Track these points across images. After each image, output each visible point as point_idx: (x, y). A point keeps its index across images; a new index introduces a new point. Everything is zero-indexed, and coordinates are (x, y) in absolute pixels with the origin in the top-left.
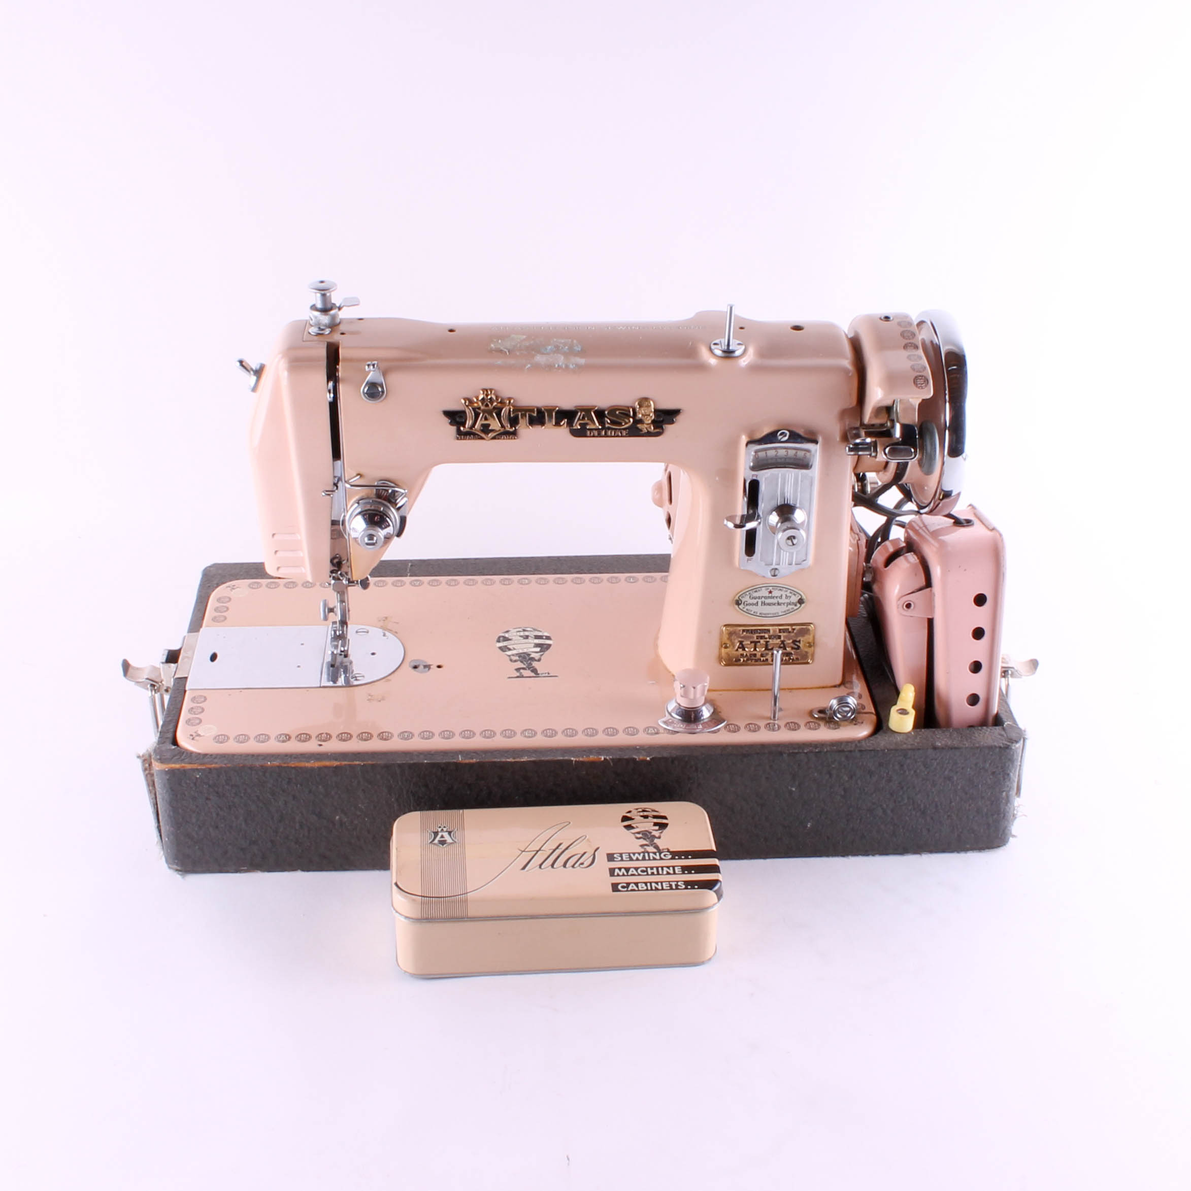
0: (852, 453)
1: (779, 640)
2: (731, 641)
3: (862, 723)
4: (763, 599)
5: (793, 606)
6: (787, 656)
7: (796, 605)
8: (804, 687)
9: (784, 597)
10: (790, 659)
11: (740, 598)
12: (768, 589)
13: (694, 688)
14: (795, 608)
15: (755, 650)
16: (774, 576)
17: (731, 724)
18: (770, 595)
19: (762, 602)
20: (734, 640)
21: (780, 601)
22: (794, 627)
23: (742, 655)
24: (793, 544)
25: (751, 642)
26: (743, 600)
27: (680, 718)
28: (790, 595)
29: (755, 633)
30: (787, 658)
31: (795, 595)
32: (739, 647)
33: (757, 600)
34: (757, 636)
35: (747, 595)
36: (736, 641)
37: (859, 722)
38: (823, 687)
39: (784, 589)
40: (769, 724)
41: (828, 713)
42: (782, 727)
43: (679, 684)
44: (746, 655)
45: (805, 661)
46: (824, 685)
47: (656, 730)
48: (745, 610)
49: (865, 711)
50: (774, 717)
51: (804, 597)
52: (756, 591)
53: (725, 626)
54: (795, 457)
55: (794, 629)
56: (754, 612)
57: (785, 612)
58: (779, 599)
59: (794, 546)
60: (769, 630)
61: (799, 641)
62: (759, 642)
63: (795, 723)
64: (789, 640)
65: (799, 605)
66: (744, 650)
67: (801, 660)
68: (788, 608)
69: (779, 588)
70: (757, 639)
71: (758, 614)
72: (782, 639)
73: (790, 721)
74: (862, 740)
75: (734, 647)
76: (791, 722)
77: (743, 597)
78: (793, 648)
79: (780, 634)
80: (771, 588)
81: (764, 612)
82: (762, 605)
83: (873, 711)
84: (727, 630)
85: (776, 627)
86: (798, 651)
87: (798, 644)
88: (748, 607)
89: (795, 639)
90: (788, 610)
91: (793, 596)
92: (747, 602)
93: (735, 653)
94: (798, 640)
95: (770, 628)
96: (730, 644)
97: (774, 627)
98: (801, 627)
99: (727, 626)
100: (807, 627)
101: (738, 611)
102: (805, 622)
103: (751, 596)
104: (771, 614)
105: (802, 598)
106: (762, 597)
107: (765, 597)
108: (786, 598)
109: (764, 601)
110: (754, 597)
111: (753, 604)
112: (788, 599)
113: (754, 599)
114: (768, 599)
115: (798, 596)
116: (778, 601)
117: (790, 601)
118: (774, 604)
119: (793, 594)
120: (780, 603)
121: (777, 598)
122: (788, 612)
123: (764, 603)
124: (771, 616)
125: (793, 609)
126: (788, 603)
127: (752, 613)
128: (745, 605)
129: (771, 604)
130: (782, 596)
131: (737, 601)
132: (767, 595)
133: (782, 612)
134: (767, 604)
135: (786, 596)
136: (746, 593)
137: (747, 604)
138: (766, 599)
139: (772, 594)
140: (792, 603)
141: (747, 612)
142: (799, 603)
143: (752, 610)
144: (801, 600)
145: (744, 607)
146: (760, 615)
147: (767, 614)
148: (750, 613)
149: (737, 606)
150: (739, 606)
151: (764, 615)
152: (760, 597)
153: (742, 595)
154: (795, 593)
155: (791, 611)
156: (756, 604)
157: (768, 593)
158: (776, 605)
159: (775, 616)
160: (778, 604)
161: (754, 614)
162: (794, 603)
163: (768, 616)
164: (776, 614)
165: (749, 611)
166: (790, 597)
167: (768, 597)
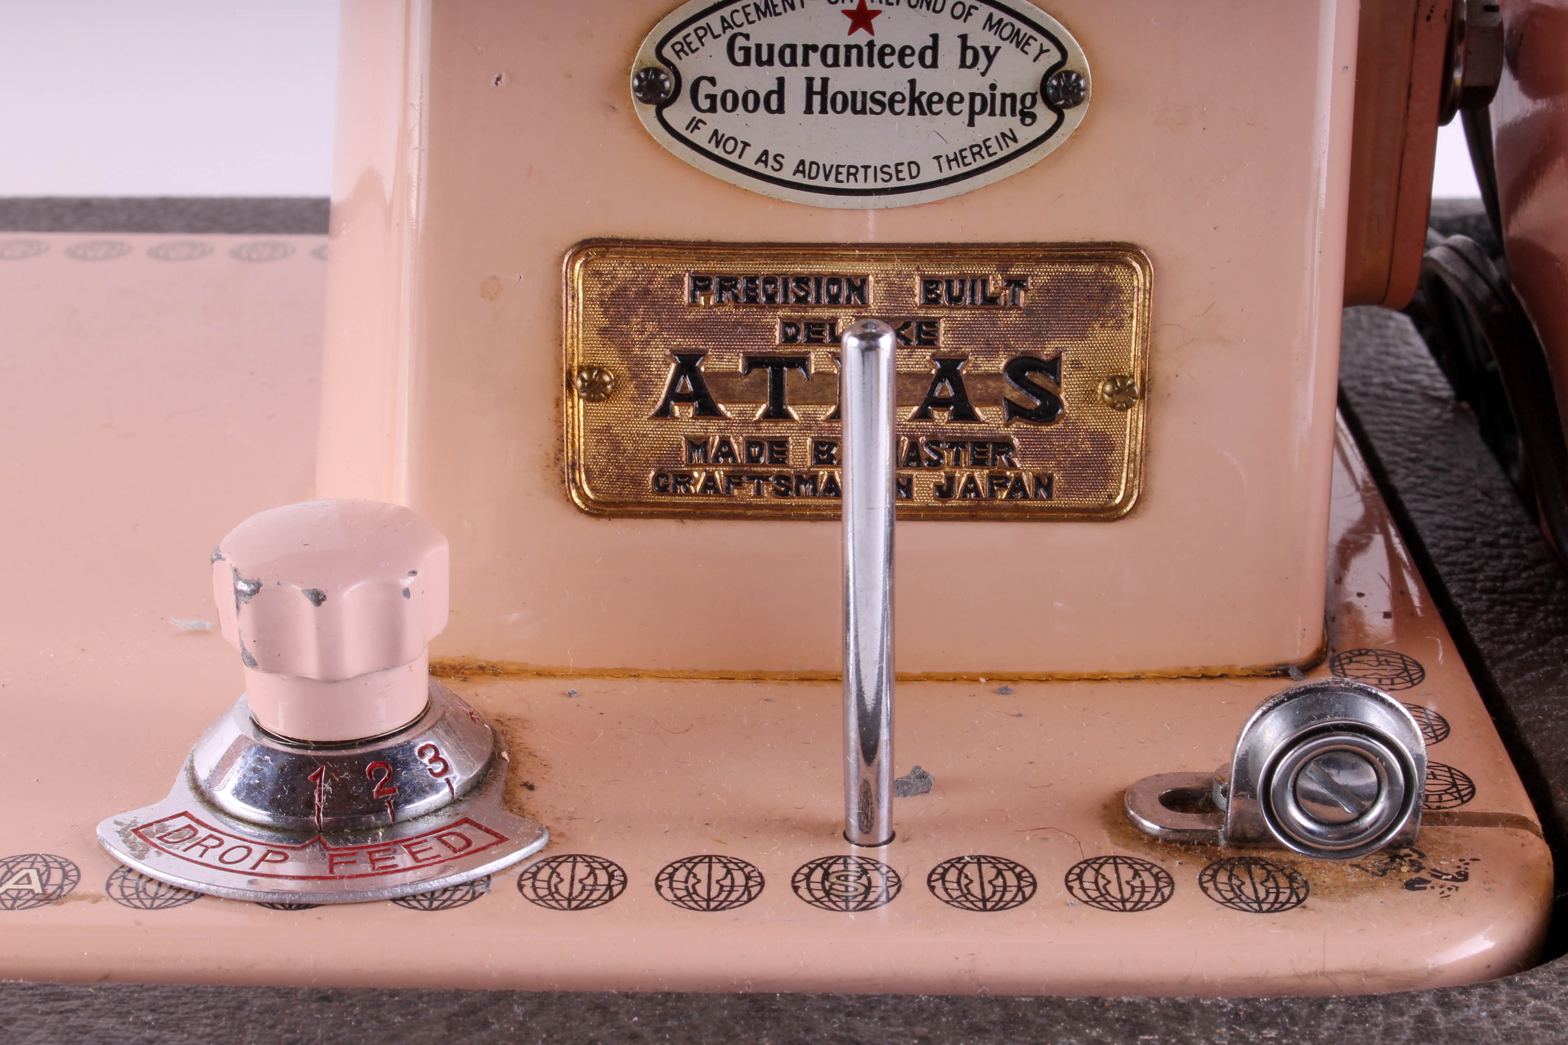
1: (928, 353)
2: (625, 351)
3: (1464, 877)
4: (817, 69)
5: (1012, 122)
6: (979, 463)
7: (1028, 116)
8: (1087, 669)
9: (950, 51)
10: (997, 480)
11: (667, 51)
13: (318, 598)
14: (1026, 135)
15: (777, 413)
17: (574, 859)
18: (861, 37)
19: (810, 81)
20: (646, 343)
21: (927, 81)
22: (1016, 271)
23: (697, 444)
25: (753, 362)
26: (689, 68)
27: (261, 815)
28: (991, 40)
29: (771, 298)
30: (980, 476)
31: (1021, 43)
32: (673, 395)
33: (778, 69)
34: (787, 323)
35: (708, 29)
36: (658, 352)
37: (1437, 874)
38: (1206, 676)
40: (825, 864)
41: (1229, 805)
42: (915, 882)
43: (231, 575)
44: (725, 442)
45: (1090, 501)
46: (1216, 661)
47: (56, 876)
48: (701, 137)
49: (1472, 807)
50: (868, 820)
51: (1078, 59)
52: (769, 9)
53: (585, 246)
55: (1017, 283)
56: (763, 158)
57: (958, 158)
58: (917, 71)
60: (858, 286)
61: (1052, 367)
62: (801, 362)
63: (1001, 865)
64: (991, 352)
65: (1045, 117)
66: (708, 410)
67: (1065, 492)
68: (976, 135)
70: (789, 340)
71: (786, 174)
72: (944, 341)
73: (967, 852)
74: (1465, 990)
75: (644, 389)
76: (979, 860)
77: (684, 49)
78: (1015, 411)
79: (934, 313)
81: (828, 159)
82: (809, 110)
83: (1528, 812)
84: (598, 274)
85: (910, 267)
86: (1046, 429)
87: (1039, 379)
88: (720, 121)
89: (1024, 347)
90: (977, 150)
91: (1009, 50)
92: (712, 81)
93: (651, 427)
94: (1047, 352)
95: (870, 269)
96: (622, 369)
97: (889, 266)
98: (1067, 268)
99: (593, 253)
100: (1105, 270)
101: (657, 145)
102: (1087, 240)
103: (740, 42)
104: (871, 172)
105: (1067, 67)
106: (807, 48)
107: (830, 51)
108: (963, 65)
109: (825, 81)
110: (759, 47)
111: (751, 97)
112: (975, 72)
113: (760, 63)
114: (848, 63)
115: (1042, 51)
116: (912, 83)
117: (993, 87)
118: (886, 100)
119: (1006, 32)
120: (924, 99)
121: (908, 60)
122: (980, 163)
123: (824, 92)
124: (871, 185)
125: (1015, 140)
126: (978, 101)
127: (748, 161)
128: (705, 104)
129: (870, 104)
130: (935, 48)
131: (646, 71)
132: (843, 39)
133: (943, 160)
134: (839, 98)
135: (964, 48)
136: (702, 23)
137: (712, 98)
138: (836, 64)
139: (870, 31)
140: (1004, 96)
141: (719, 152)
142: (1050, 104)
143: (746, 144)
144: (1058, 78)
145: (699, 115)
146: (799, 179)
147: (844, 170)
148: (733, 158)
149: (652, 108)
150: (667, 113)
151: (827, 177)
152: (793, 47)
153: (679, 37)
154: (1018, 24)
155: (1001, 155)
156: (774, 99)
157: (849, 22)
158: (898, 107)
159: (894, 183)
160: (915, 100)
161: (760, 168)
162: (1013, 96)
163: (852, 185)
164: (905, 174)
165: (730, 145)
166: (990, 58)
167: (848, 48)
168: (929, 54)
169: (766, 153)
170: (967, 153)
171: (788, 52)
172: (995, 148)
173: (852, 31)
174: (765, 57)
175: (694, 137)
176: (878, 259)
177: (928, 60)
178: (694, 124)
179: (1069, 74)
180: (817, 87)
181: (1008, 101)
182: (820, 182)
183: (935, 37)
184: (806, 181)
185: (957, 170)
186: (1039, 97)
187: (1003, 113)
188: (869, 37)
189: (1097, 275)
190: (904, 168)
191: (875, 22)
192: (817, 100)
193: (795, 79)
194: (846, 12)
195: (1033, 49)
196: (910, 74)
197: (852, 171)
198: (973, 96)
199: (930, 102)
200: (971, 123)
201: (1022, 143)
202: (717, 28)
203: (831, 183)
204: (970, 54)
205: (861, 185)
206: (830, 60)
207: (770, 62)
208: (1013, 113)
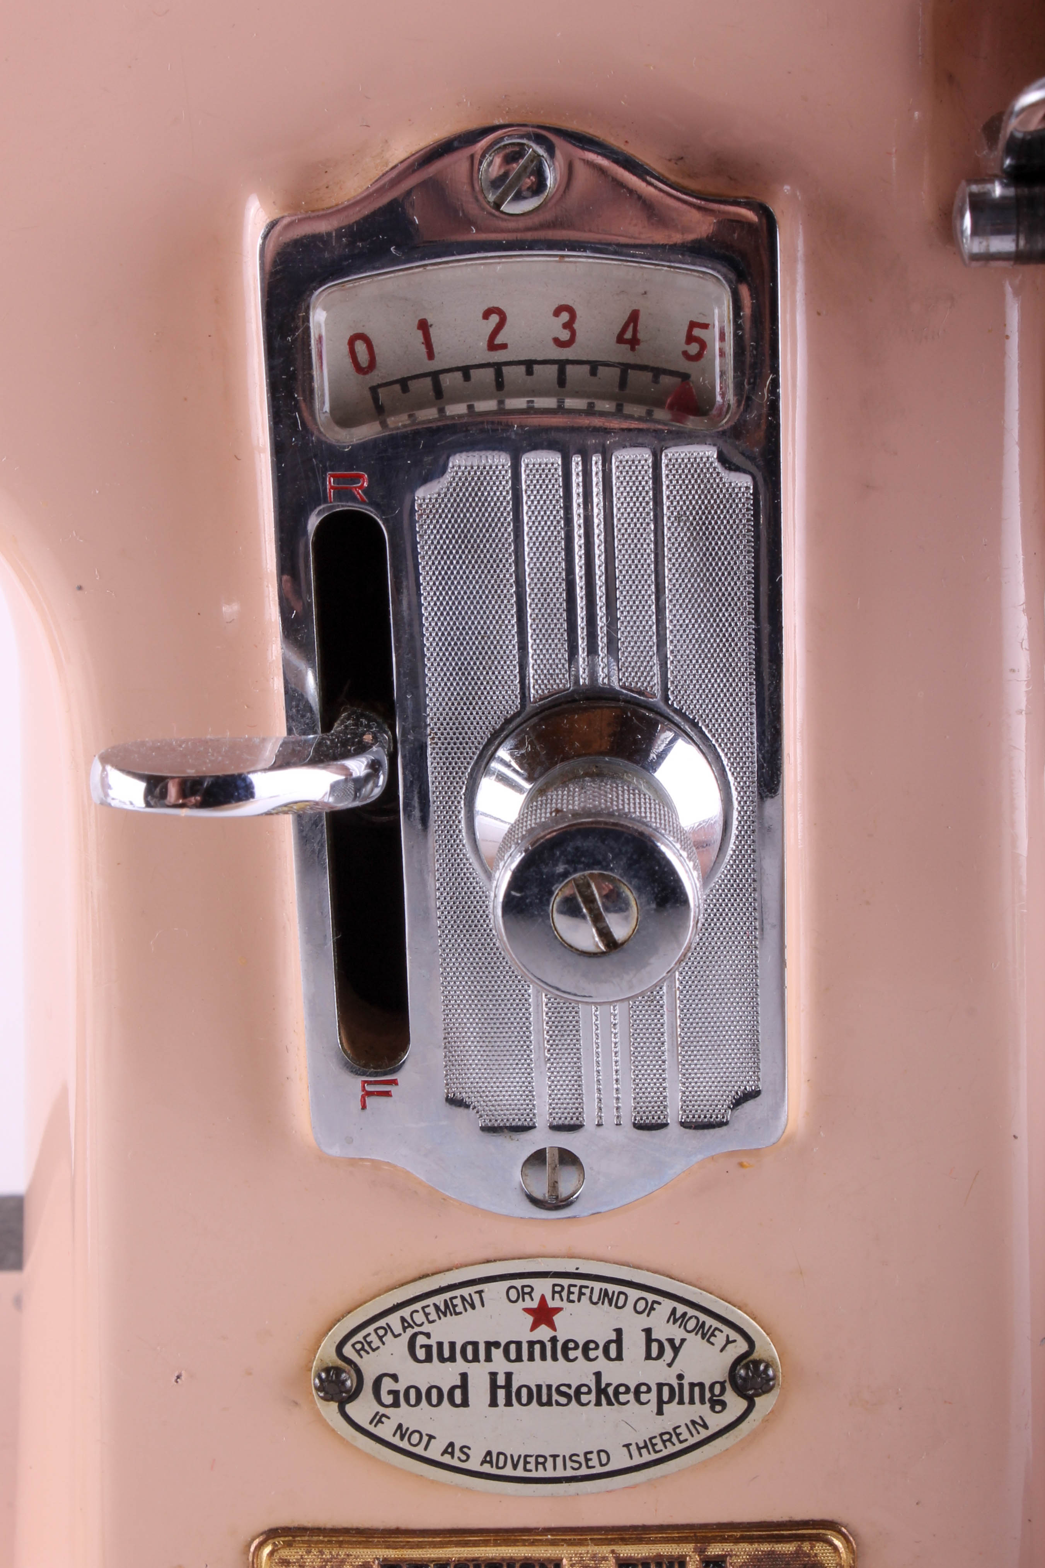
0: (1004, 244)
4: (500, 1364)
5: (702, 1410)
7: (718, 1404)
9: (634, 1344)
11: (348, 1351)
12: (523, 1294)
14: (716, 1422)
16: (556, 1203)
18: (543, 1333)
19: (493, 1376)
21: (613, 1373)
22: (714, 1551)
24: (612, 944)
26: (371, 1366)
28: (677, 1333)
31: (707, 1335)
33: (460, 1366)
35: (388, 1328)
39: (634, 1294)
48: (385, 1431)
51: (766, 1348)
52: (448, 1309)
53: (272, 1534)
54: (622, 354)
55: (715, 1563)
56: (449, 1450)
57: (648, 1445)
58: (602, 1364)
59: (615, 956)
65: (735, 1404)
68: (666, 1423)
69: (598, 1286)
71: (474, 1464)
77: (365, 1348)
80: (542, 1287)
81: (515, 1449)
82: (494, 1403)
84: (285, 1562)
85: (604, 1550)
88: (404, 1415)
90: (667, 1437)
91: (694, 1342)
92: (395, 1377)
95: (564, 1553)
97: (582, 1550)
98: (766, 1547)
99: (280, 1541)
100: (806, 1547)
101: (341, 1439)
102: (786, 1518)
103: (421, 1340)
104: (559, 1461)
105: (755, 1356)
106: (489, 1345)
107: (513, 1347)
108: (648, 1356)
109: (509, 1376)
110: (440, 1345)
111: (434, 1392)
112: (661, 1363)
113: (442, 1359)
114: (531, 1358)
115: (728, 1342)
116: (598, 1375)
117: (680, 1377)
118: (571, 1392)
119: (691, 1325)
120: (610, 1390)
121: (592, 1354)
122: (671, 1449)
123: (508, 1386)
124: (560, 1473)
125: (705, 1426)
126: (666, 1391)
127: (434, 1452)
128: (388, 1399)
129: (555, 1397)
130: (619, 1341)
131: (327, 1370)
132: (525, 1335)
133: (633, 1448)
134: (524, 1391)
135: (649, 1340)
136: (382, 1323)
137: (395, 1393)
138: (519, 1359)
139: (553, 1327)
140: (692, 1385)
141: (404, 1444)
142: (740, 1391)
143: (431, 1437)
144: (747, 1367)
145: (382, 1410)
146: (486, 1469)
147: (532, 1460)
148: (419, 1450)
149: (334, 1406)
150: (350, 1408)
151: (515, 1467)
152: (475, 1344)
153: (359, 1337)
154: (703, 1317)
155: (692, 1441)
156: (458, 1393)
157: (530, 1319)
158: (584, 1399)
159: (584, 1471)
160: (601, 1391)
161: (447, 1459)
162: (701, 1385)
163: (541, 1473)
164: (594, 1462)
165: (415, 1438)
166: (676, 1350)
167: (531, 1344)
168: (613, 1348)
169: (451, 1445)
170: (657, 1441)
171: (470, 1349)
172: (685, 1435)
173: (534, 1327)
174: (446, 1354)
175: (379, 1431)
176: (571, 1543)
177: (613, 1353)
178: (378, 1419)
179: (757, 1363)
180: (501, 1381)
181: (697, 1390)
182: (508, 1471)
183: (619, 1332)
184: (494, 1471)
185: (647, 1457)
186: (728, 1386)
187: (692, 1402)
188: (552, 1333)
189: (798, 1553)
190: (594, 1456)
191: (557, 1319)
192: (501, 1393)
193: (479, 1375)
194: (527, 1310)
195: (720, 1340)
196: (595, 1367)
197: (541, 1461)
198: (660, 1386)
199: (617, 1393)
200: (660, 1412)
201: (713, 1429)
202: (397, 1328)
203: (520, 1472)
204: (655, 1347)
205: (550, 1473)
206: (513, 1356)
207: (452, 1359)
208: (702, 1401)
